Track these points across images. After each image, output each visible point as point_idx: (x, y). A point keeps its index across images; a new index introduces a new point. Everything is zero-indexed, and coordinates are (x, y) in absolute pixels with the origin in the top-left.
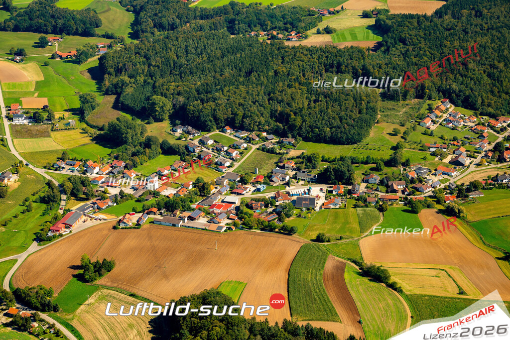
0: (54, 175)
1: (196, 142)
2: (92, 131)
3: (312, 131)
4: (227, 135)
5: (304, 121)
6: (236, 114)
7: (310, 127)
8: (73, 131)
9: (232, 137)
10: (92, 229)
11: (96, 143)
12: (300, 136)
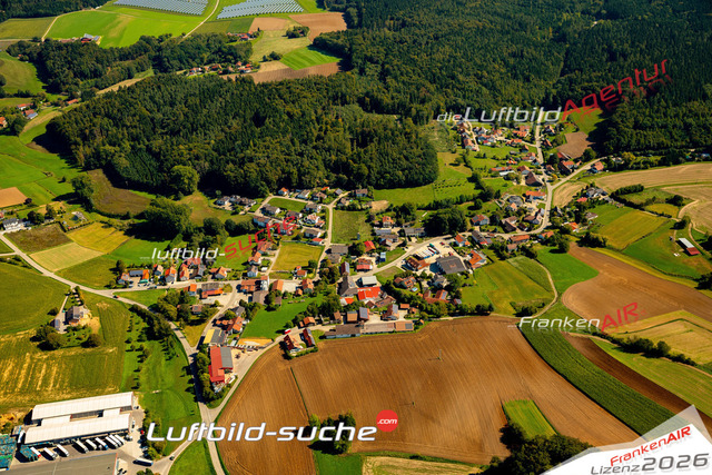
0: (128, 295)
1: (258, 213)
2: (115, 221)
3: (383, 177)
4: (287, 197)
5: (369, 167)
6: (290, 173)
7: (378, 173)
8: (90, 226)
9: (293, 199)
10: (260, 367)
11: (137, 238)
12: (371, 185)
